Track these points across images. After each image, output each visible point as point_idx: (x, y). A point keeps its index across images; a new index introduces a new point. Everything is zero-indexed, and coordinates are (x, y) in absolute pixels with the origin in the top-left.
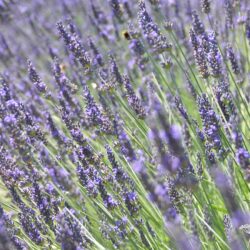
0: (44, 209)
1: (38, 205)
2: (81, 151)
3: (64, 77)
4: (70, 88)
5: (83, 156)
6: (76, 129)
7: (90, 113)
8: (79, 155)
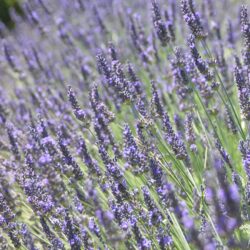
0: (75, 244)
1: (70, 239)
2: (116, 186)
3: (102, 104)
4: (107, 116)
5: (118, 192)
6: (112, 164)
7: (128, 152)
8: (114, 191)
